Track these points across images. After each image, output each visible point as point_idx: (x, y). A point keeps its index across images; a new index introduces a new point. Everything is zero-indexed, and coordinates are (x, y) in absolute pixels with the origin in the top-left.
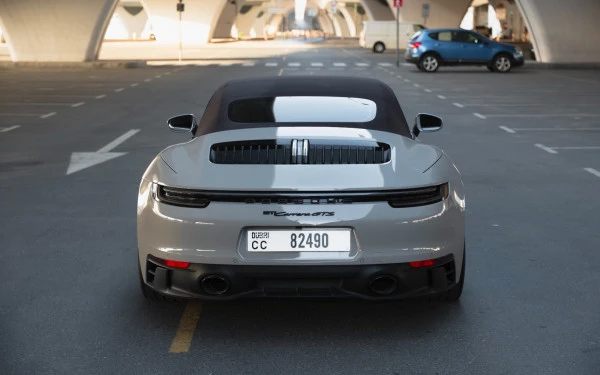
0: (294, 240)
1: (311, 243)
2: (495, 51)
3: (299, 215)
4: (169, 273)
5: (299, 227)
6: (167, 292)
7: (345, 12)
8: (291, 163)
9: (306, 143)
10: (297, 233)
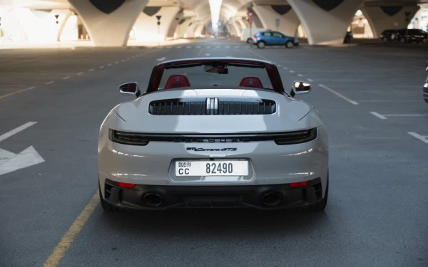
0: (209, 168)
1: (220, 170)
2: (287, 39)
3: (212, 150)
4: (121, 192)
5: (212, 159)
6: (119, 205)
7: (242, 23)
8: (206, 114)
9: (216, 100)
10: (211, 163)
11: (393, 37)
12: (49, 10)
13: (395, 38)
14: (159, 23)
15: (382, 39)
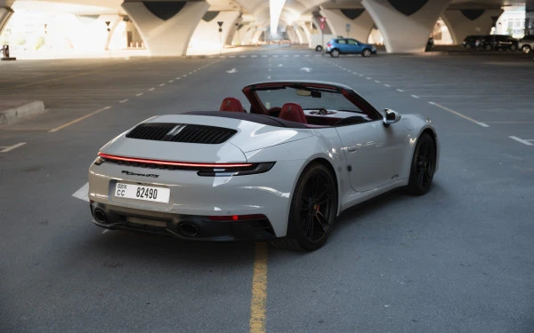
0: (139, 192)
1: (147, 195)
2: (363, 47)
3: (139, 175)
7: (305, 27)
9: (183, 127)
11: (477, 44)
12: (96, 16)
13: (480, 45)
14: (220, 30)
15: (465, 45)
